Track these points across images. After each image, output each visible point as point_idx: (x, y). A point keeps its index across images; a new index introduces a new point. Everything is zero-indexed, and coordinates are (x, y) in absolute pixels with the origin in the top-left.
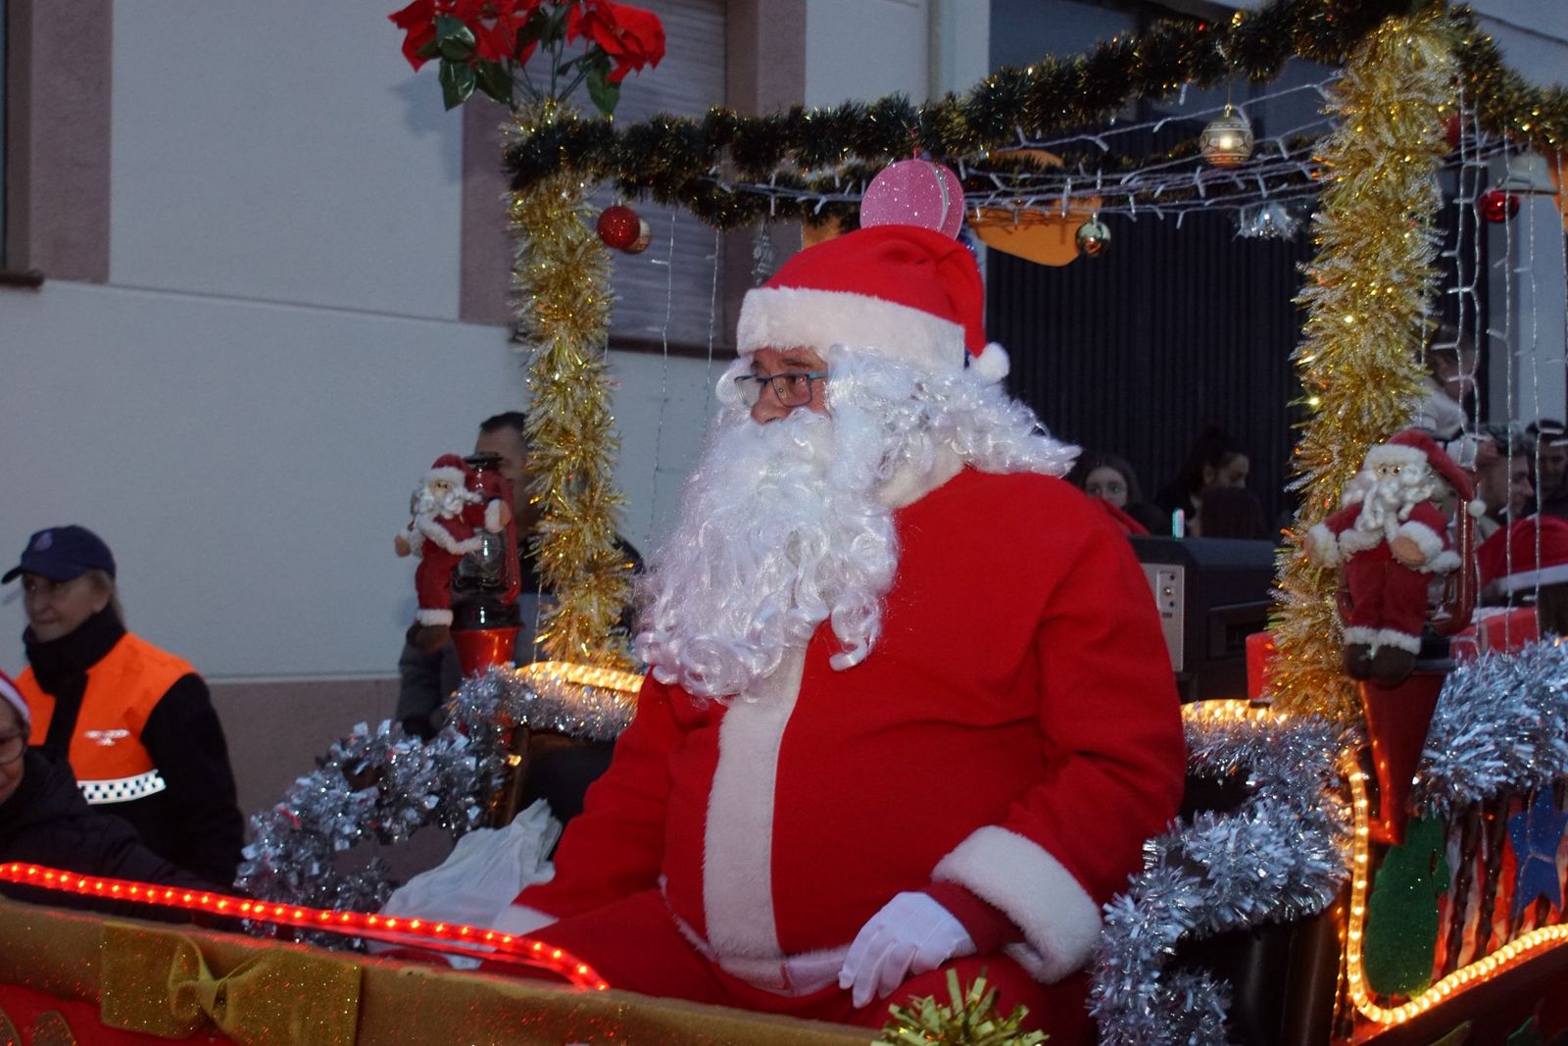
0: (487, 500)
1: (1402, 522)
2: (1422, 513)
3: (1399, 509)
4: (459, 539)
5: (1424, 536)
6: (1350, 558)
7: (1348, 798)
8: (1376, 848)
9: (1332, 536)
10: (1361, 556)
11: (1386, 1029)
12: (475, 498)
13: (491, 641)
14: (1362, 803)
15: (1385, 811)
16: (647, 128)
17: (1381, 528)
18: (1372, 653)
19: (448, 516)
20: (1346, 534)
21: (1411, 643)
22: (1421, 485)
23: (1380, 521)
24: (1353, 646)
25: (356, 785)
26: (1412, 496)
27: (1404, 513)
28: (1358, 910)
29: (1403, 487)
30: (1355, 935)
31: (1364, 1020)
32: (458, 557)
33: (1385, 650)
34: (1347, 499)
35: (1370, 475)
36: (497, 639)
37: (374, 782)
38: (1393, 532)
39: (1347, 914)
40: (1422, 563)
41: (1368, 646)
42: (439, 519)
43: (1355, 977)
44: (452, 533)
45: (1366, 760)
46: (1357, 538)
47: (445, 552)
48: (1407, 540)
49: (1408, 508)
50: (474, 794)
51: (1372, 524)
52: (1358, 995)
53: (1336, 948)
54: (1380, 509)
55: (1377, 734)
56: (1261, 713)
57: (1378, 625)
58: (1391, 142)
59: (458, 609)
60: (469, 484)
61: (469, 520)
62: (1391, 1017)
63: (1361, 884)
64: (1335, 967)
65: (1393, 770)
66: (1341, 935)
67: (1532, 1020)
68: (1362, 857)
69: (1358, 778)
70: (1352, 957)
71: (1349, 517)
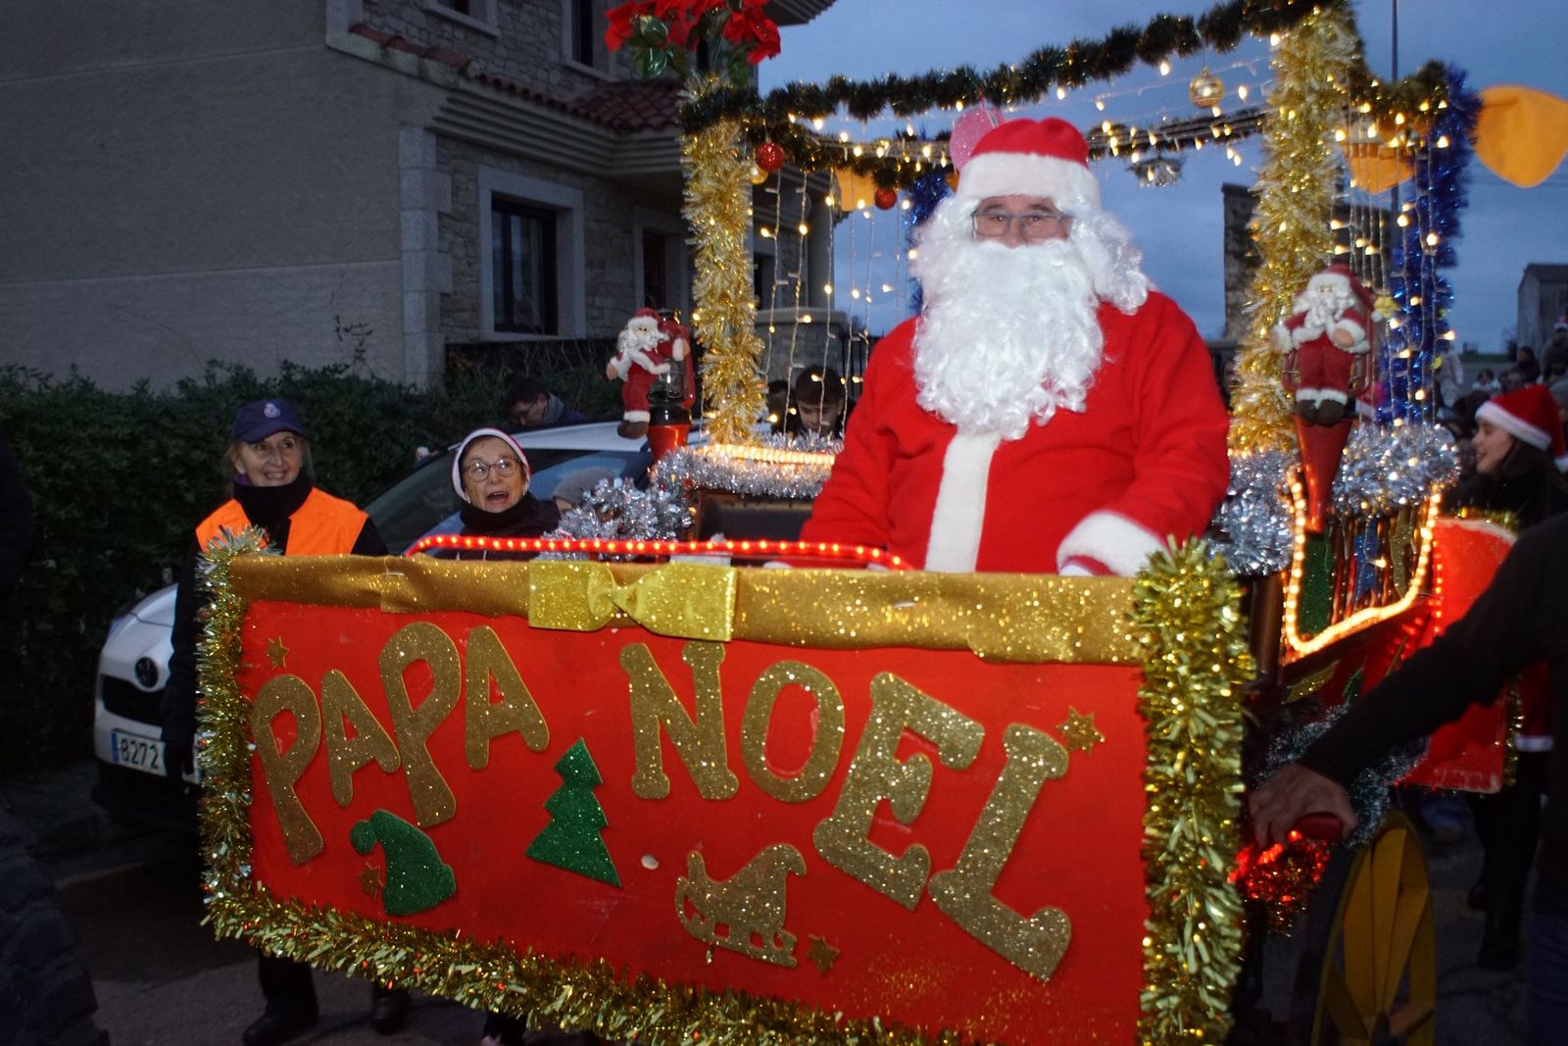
0: (672, 340)
1: (1336, 321)
2: (1349, 314)
3: (1334, 314)
4: (656, 364)
5: (1353, 328)
6: (1298, 347)
7: (1293, 503)
8: (1308, 533)
9: (1288, 333)
10: (1308, 345)
11: (1302, 656)
12: (665, 337)
13: (673, 433)
14: (1301, 504)
15: (1313, 509)
16: (783, 91)
17: (1324, 325)
18: (1317, 405)
19: (648, 349)
20: (1297, 331)
21: (1340, 397)
22: (1348, 298)
23: (1323, 321)
24: (1304, 401)
25: (602, 518)
26: (1342, 305)
27: (1337, 316)
28: (1297, 573)
29: (1336, 299)
30: (1293, 589)
31: (1292, 649)
32: (655, 377)
33: (1326, 402)
34: (1297, 310)
35: (1313, 293)
36: (677, 433)
37: (615, 517)
38: (1331, 328)
39: (1289, 576)
40: (1352, 345)
41: (1313, 401)
42: (642, 350)
43: (1290, 618)
44: (652, 359)
45: (1301, 478)
46: (1308, 332)
47: (647, 373)
49: (1340, 312)
50: (675, 530)
51: (1318, 323)
52: (1290, 631)
53: (1282, 598)
54: (1322, 313)
55: (1310, 462)
57: (1320, 386)
58: (1317, 88)
59: (652, 412)
60: (660, 327)
61: (662, 352)
62: (1305, 648)
63: (1299, 556)
64: (1281, 611)
65: (1319, 484)
66: (1285, 590)
67: (1361, 669)
68: (1301, 539)
69: (1297, 488)
70: (1290, 604)
71: (1297, 321)
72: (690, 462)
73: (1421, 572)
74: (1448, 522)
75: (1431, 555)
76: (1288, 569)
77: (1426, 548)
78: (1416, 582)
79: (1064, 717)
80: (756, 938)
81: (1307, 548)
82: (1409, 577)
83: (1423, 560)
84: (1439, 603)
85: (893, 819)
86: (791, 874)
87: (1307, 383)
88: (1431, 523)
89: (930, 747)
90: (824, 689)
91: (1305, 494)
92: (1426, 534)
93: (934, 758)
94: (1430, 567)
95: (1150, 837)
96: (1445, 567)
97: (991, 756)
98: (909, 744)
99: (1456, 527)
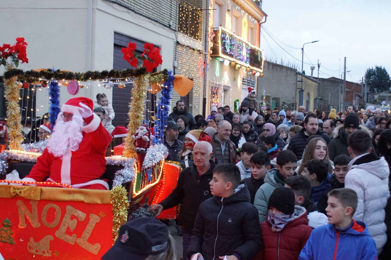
0: (3, 125)
1: (144, 136)
5: (147, 137)
7: (135, 167)
8: (138, 173)
9: (135, 137)
10: (138, 139)
12: (1, 125)
14: (136, 168)
15: (139, 169)
18: (140, 151)
20: (137, 137)
21: (144, 149)
24: (137, 150)
26: (145, 132)
27: (144, 134)
28: (136, 181)
30: (135, 184)
31: (135, 195)
33: (141, 150)
34: (137, 132)
35: (139, 129)
36: (3, 146)
38: (143, 137)
40: (146, 140)
41: (139, 150)
43: (134, 189)
45: (137, 163)
48: (145, 138)
51: (140, 136)
52: (134, 191)
54: (141, 133)
55: (138, 160)
56: (123, 157)
57: (140, 147)
61: (0, 128)
62: (137, 194)
63: (136, 178)
64: (133, 188)
65: (140, 164)
66: (133, 184)
67: (148, 196)
68: (136, 175)
69: (136, 165)
70: (134, 187)
71: (137, 134)
72: (8, 154)
73: (160, 175)
74: (166, 164)
75: (163, 171)
76: (134, 181)
77: (162, 170)
78: (159, 177)
79: (99, 212)
80: (44, 252)
81: (138, 176)
82: (158, 176)
83: (161, 172)
84: (164, 181)
85: (70, 230)
86: (51, 240)
87: (138, 147)
88: (163, 165)
89: (77, 218)
90: (57, 208)
91: (137, 166)
92: (162, 167)
93: (77, 219)
94: (162, 174)
95: (114, 231)
96: (166, 173)
97: (87, 219)
98: (73, 217)
99: (168, 164)
